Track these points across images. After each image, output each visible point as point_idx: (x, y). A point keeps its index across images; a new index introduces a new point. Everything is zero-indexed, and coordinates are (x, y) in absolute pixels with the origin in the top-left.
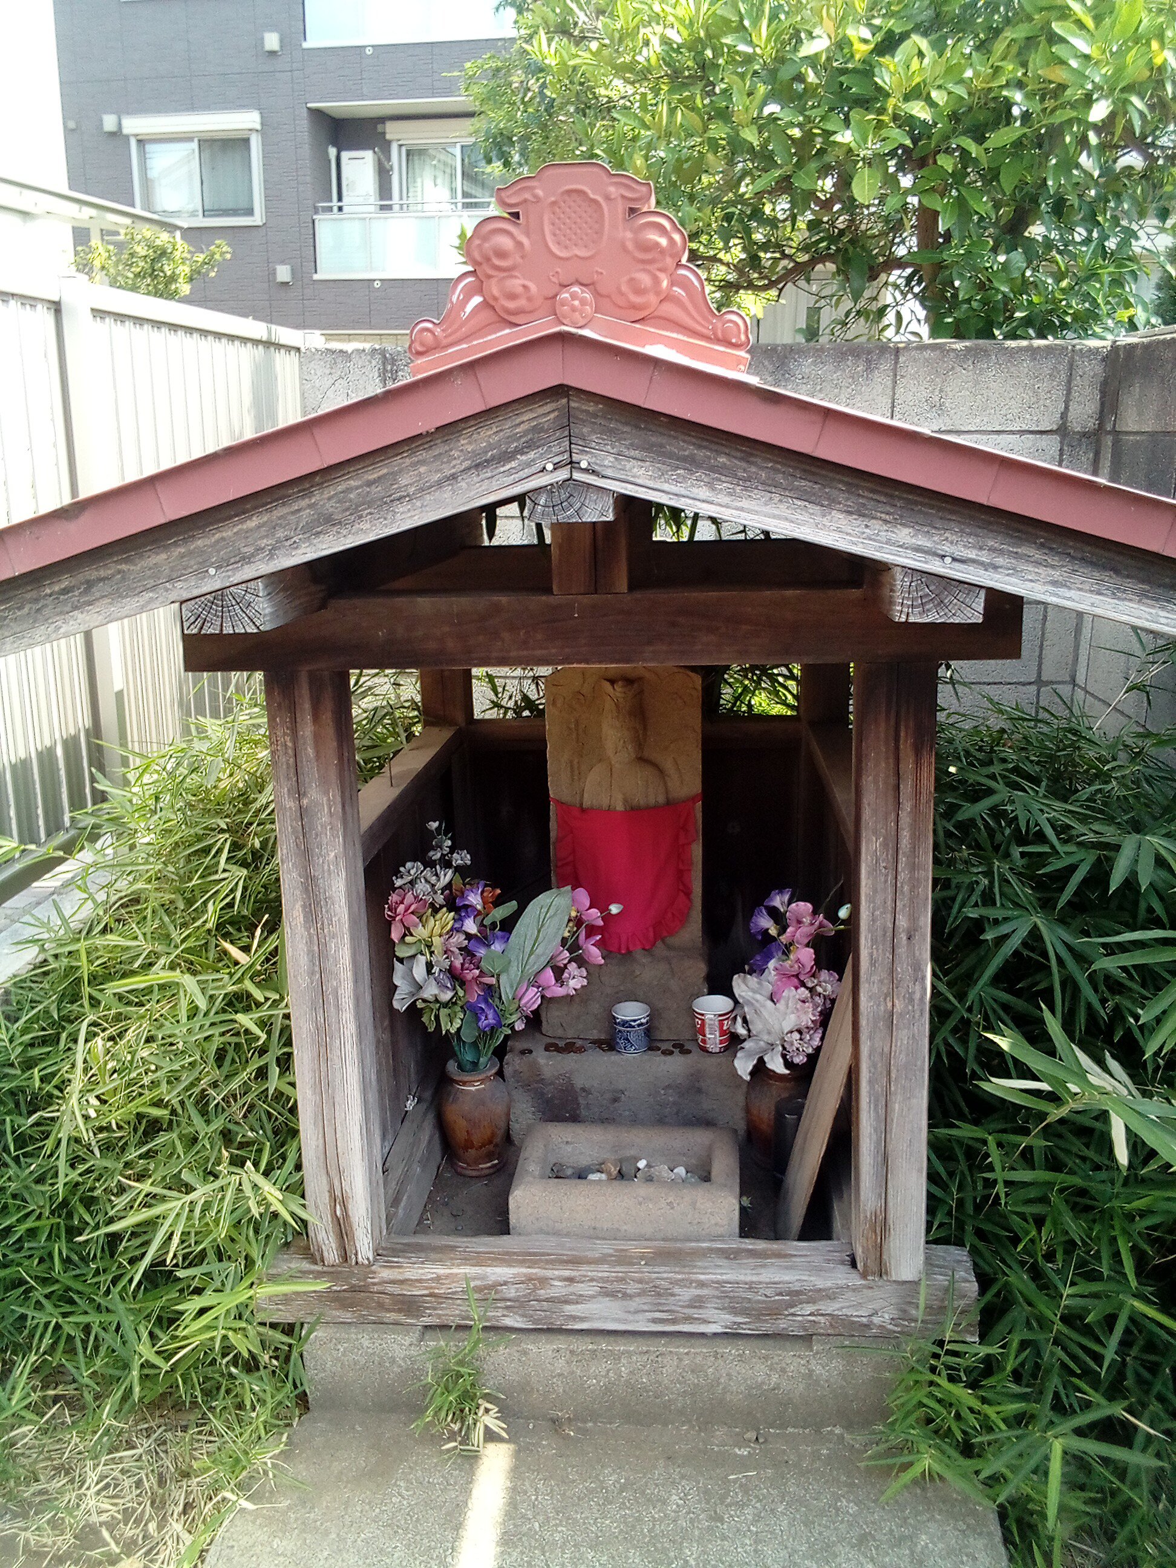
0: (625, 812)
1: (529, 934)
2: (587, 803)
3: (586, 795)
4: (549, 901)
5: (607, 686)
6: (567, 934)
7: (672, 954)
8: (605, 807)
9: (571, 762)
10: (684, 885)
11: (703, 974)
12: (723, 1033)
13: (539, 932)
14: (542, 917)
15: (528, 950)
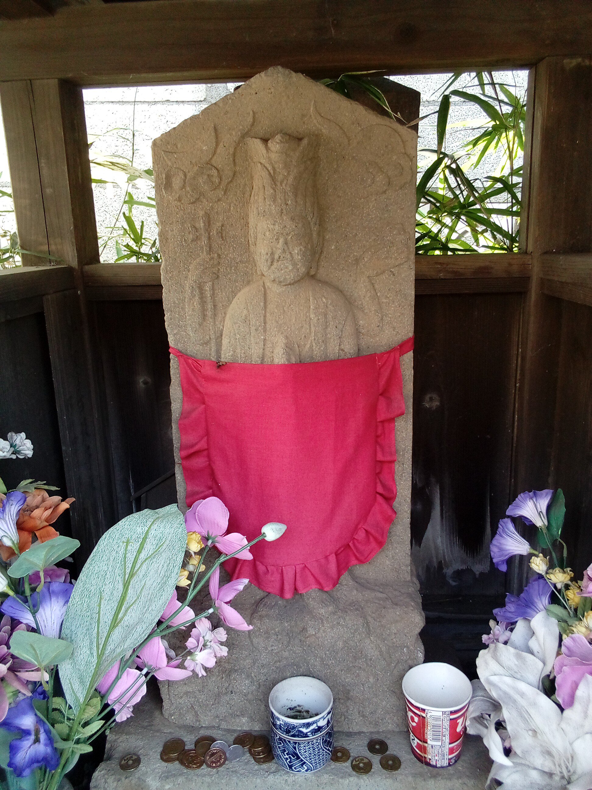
0: (288, 368)
1: (107, 589)
2: (226, 357)
3: (225, 341)
4: (140, 530)
5: (256, 145)
6: (185, 582)
7: (369, 595)
8: (255, 360)
9: (201, 288)
10: (384, 486)
11: (418, 630)
12: (454, 737)
13: (126, 585)
14: (131, 557)
15: (107, 617)
